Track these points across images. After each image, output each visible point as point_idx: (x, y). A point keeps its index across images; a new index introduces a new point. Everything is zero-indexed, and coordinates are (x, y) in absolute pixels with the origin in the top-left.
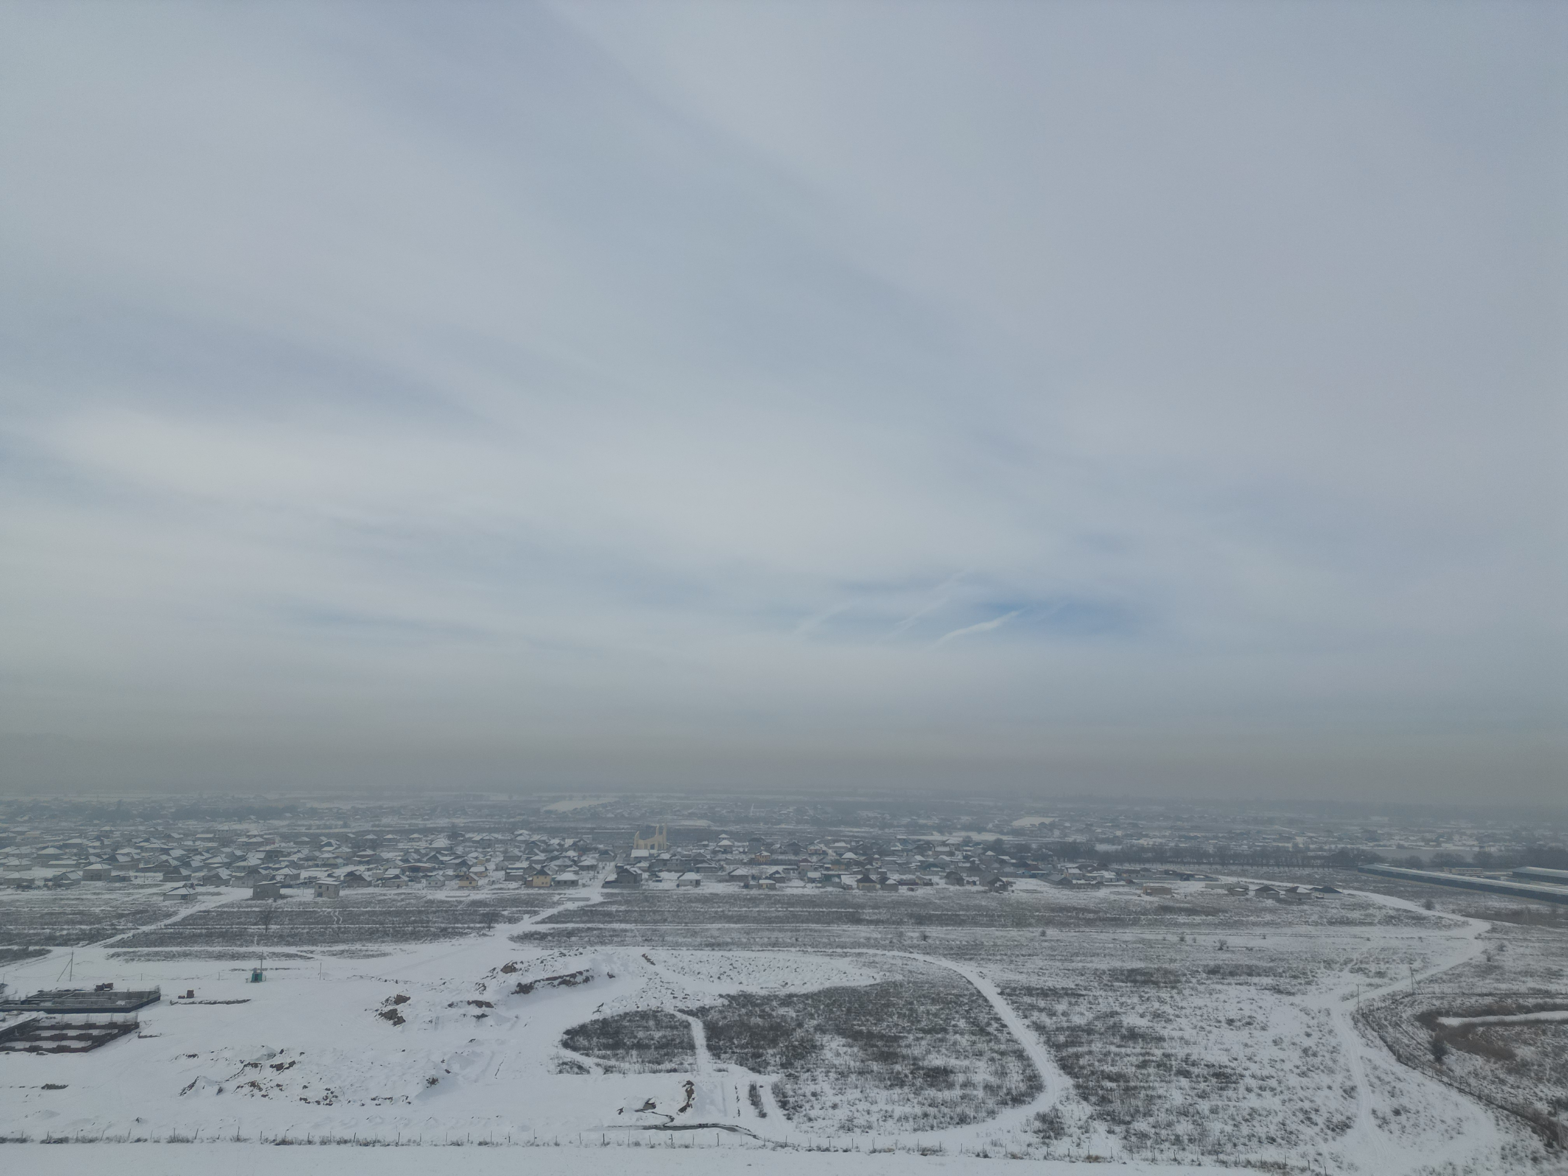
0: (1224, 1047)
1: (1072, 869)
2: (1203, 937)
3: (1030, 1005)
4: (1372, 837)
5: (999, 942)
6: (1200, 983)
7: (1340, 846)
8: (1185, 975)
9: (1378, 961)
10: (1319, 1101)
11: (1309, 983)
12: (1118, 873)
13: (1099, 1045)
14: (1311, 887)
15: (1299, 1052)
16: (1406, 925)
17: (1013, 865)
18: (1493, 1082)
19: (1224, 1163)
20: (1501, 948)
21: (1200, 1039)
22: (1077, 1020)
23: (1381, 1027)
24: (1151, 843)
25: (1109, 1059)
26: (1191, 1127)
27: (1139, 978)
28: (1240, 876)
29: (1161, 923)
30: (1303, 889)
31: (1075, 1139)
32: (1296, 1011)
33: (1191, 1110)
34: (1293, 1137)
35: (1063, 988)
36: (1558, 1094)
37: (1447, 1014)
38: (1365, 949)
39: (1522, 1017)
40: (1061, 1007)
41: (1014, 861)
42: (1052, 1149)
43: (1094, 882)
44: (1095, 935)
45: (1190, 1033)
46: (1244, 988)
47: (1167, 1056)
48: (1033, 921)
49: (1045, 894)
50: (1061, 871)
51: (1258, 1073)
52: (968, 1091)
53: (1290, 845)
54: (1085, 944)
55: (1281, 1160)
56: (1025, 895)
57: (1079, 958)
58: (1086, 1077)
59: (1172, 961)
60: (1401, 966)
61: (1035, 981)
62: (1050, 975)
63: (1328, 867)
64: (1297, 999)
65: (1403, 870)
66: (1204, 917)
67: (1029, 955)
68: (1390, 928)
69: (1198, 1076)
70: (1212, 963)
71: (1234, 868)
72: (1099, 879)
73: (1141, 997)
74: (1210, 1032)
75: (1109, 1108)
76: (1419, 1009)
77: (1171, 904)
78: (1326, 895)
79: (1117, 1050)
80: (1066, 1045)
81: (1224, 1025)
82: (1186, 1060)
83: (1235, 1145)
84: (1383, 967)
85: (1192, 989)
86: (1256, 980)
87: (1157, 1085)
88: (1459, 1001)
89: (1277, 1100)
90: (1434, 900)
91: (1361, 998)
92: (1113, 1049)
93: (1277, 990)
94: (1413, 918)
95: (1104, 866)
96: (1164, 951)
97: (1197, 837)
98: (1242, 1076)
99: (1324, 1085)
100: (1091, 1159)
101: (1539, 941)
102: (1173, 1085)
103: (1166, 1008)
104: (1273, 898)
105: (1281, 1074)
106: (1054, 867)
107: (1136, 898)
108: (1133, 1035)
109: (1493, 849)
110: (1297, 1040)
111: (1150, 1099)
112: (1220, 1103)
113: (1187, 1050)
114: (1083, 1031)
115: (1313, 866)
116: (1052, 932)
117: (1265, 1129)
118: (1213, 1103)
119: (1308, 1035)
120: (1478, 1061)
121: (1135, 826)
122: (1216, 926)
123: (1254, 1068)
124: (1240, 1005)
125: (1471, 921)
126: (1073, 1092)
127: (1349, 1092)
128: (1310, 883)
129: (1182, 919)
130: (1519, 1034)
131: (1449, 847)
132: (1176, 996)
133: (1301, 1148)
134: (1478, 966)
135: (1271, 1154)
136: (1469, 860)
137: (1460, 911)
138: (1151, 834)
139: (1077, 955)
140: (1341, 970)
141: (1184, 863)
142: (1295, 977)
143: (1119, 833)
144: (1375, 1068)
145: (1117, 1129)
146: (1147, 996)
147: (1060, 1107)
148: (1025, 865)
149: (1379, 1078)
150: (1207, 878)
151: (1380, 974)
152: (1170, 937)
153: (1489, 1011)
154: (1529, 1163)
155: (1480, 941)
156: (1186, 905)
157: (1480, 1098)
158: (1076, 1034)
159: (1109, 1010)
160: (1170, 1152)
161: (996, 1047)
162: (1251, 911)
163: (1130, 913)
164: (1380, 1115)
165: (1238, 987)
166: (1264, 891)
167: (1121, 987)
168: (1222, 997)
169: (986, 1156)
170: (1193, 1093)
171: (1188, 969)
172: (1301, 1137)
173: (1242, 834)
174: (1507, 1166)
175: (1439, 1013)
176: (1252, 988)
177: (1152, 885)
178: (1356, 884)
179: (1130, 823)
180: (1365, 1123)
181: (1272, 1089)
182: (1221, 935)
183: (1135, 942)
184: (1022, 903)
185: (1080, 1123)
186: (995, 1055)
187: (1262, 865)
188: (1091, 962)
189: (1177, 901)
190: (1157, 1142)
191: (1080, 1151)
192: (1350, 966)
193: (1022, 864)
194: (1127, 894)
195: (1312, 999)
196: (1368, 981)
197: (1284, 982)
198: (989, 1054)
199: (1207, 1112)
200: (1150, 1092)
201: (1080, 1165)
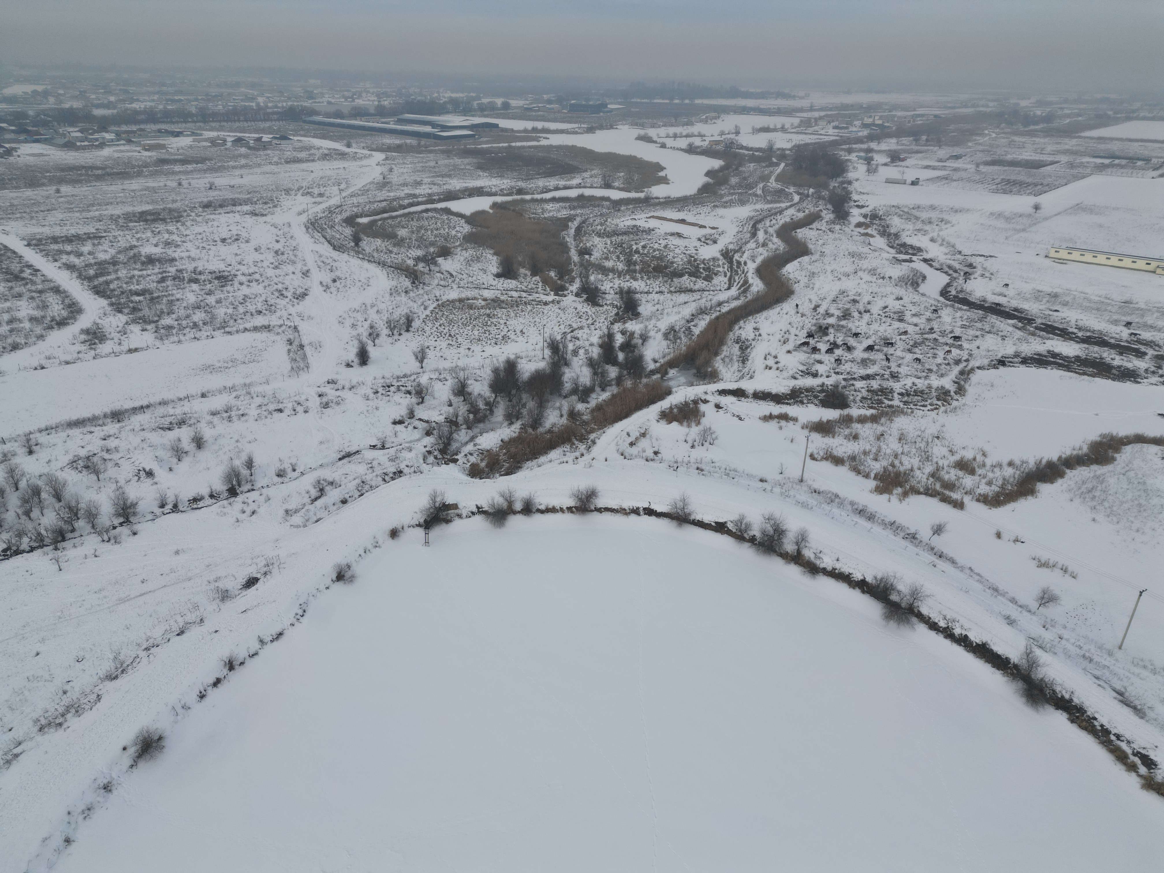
0: (221, 258)
1: (75, 133)
2: (196, 181)
3: (57, 251)
4: (311, 96)
5: (16, 202)
6: (198, 215)
7: (289, 103)
8: (186, 211)
9: (319, 186)
10: (287, 283)
11: (275, 206)
12: (118, 134)
13: (125, 272)
14: (271, 136)
15: (273, 254)
16: (336, 159)
17: (13, 131)
18: (386, 253)
19: (229, 333)
20: (391, 170)
21: (203, 255)
22: (102, 256)
23: (323, 229)
24: (143, 106)
25: (135, 281)
26: (203, 315)
27: (149, 217)
28: (218, 130)
29: (161, 173)
30: (266, 138)
31: (116, 340)
32: (269, 226)
33: (202, 304)
34: (273, 308)
35: (85, 234)
36: (418, 254)
37: (361, 216)
38: (310, 179)
39: (401, 212)
40: (87, 248)
41: (13, 128)
42: (98, 351)
43: (97, 143)
44: (105, 188)
45: (194, 253)
46: (231, 215)
47: (180, 271)
48: (45, 181)
49: (52, 157)
50: (64, 135)
51: (247, 272)
52: (14, 325)
53: (254, 104)
54: (98, 196)
55: (266, 323)
56: (31, 159)
57: (95, 208)
58: (118, 296)
59: (174, 201)
60: (333, 188)
61: (57, 231)
62: (72, 224)
63: (282, 120)
64: (268, 218)
65: (332, 120)
66: (195, 165)
67: (48, 210)
68: (325, 162)
69: (204, 281)
70: (205, 200)
71: (213, 124)
72: (101, 140)
73: (153, 232)
74: (210, 249)
75: (140, 314)
76: (345, 215)
77: (167, 157)
78: (283, 142)
79: (140, 273)
80: (96, 276)
81: (219, 243)
82: (194, 272)
83: (235, 320)
84: (322, 190)
85: (193, 220)
86: (238, 208)
87: (174, 292)
88: (368, 207)
89: (261, 286)
90: (352, 141)
91: (310, 212)
92: (136, 273)
93: (254, 214)
94: (340, 154)
95: (104, 128)
96: (167, 194)
97: (180, 101)
98: (235, 275)
99: (290, 272)
100: (130, 351)
101: (411, 163)
102: (187, 290)
103: (175, 237)
104: (245, 147)
105: (262, 270)
106: (56, 132)
107: (137, 154)
108: (151, 260)
109: (386, 103)
110: (270, 246)
111: (171, 303)
112: (222, 296)
113: (194, 265)
114: (109, 263)
115: (272, 120)
116: (65, 189)
117: (255, 307)
118: (218, 297)
119: (278, 241)
120: (378, 242)
121: (126, 92)
122: (205, 171)
123: (243, 269)
124: (229, 228)
125: (374, 153)
126: (109, 309)
127: (306, 274)
128: (270, 133)
129: (177, 168)
130: (399, 222)
131: (360, 102)
132: (180, 227)
133: (278, 314)
134: (378, 183)
135: (259, 321)
136: (372, 111)
137: (367, 147)
138: (141, 98)
139: (93, 205)
140: (296, 195)
141: (173, 123)
142: (266, 203)
143: (112, 99)
144: (321, 256)
145: (149, 327)
146: (157, 230)
147: (99, 321)
148: (26, 131)
149: (323, 262)
150: (193, 134)
151: (321, 195)
152: (169, 183)
153: (384, 211)
154: (403, 294)
155: (379, 167)
156: (179, 157)
157: (379, 263)
158: (102, 267)
159: (128, 245)
160: (191, 334)
161: (33, 288)
162: (230, 158)
163: (133, 167)
164: (325, 284)
165: (227, 215)
166: (238, 141)
167: (135, 226)
168: (216, 224)
169: (43, 368)
170: (202, 293)
171: (187, 206)
172: (278, 307)
173: (216, 96)
174: (393, 298)
175: (357, 216)
176: (237, 215)
177: (148, 142)
178: (302, 133)
179: (120, 90)
180: (316, 290)
181: (257, 281)
182: (209, 178)
183: (141, 190)
184: (31, 166)
185: (118, 329)
186: (35, 295)
187: (235, 121)
188: (106, 210)
189: (172, 154)
190: (180, 330)
191: (122, 347)
192: (301, 191)
193: (22, 130)
194: (128, 151)
195: (279, 217)
196: (314, 200)
197: (258, 208)
198: (27, 295)
199: (214, 304)
200: (170, 298)
201: (123, 357)
